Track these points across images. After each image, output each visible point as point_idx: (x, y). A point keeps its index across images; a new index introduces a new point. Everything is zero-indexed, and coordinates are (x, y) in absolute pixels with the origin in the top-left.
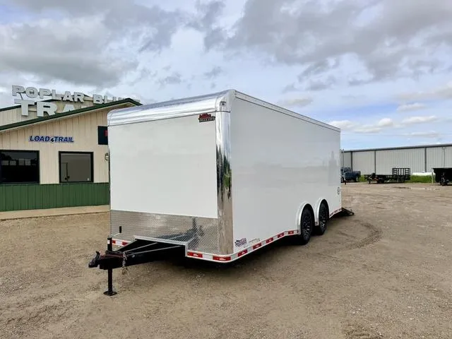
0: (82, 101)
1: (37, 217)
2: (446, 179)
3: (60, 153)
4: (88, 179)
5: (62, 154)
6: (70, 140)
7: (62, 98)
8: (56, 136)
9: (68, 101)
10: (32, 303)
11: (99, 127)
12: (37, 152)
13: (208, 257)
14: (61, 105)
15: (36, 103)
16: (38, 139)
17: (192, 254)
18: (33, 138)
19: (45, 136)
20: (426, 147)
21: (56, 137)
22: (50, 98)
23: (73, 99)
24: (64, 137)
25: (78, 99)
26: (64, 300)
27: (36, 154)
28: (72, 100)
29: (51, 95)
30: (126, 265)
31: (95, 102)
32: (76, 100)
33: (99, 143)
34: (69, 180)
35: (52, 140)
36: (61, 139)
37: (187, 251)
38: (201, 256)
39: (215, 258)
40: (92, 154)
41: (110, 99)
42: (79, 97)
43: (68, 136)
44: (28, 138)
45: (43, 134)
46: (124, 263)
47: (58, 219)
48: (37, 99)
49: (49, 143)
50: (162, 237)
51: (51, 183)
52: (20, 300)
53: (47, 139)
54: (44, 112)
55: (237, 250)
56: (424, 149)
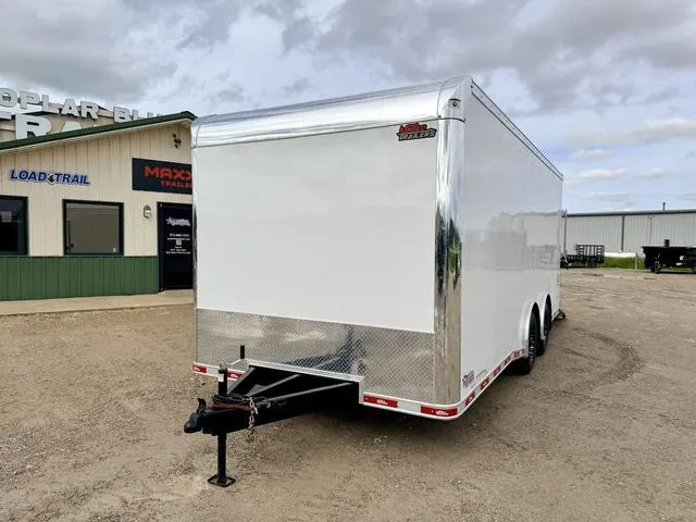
0: (95, 116)
1: (26, 315)
2: (661, 264)
3: (65, 202)
4: (115, 250)
5: (68, 205)
6: (83, 180)
7: (61, 110)
8: (58, 172)
9: (69, 115)
10: (63, 507)
11: (134, 160)
12: (24, 200)
13: (409, 406)
14: (58, 121)
15: (13, 117)
16: (25, 176)
17: (374, 400)
18: (17, 174)
19: (37, 171)
20: (624, 215)
21: (58, 175)
22: (39, 109)
23: (80, 112)
24: (73, 173)
25: (88, 113)
26: (129, 498)
27: (21, 203)
28: (76, 114)
29: (41, 104)
30: (255, 424)
31: (117, 120)
32: (84, 115)
33: (134, 189)
34: (73, 251)
35: (51, 179)
36: (66, 178)
37: (363, 392)
38: (394, 404)
39: (424, 409)
40: (121, 205)
41: (144, 115)
42: (89, 110)
43: (80, 173)
44: (7, 174)
45: (34, 166)
46: (252, 420)
47: (65, 319)
48: (16, 109)
49: (45, 184)
50: (297, 363)
51: (50, 254)
52: (34, 500)
53: (42, 177)
54: (29, 133)
55: (465, 393)
56: (621, 217)
